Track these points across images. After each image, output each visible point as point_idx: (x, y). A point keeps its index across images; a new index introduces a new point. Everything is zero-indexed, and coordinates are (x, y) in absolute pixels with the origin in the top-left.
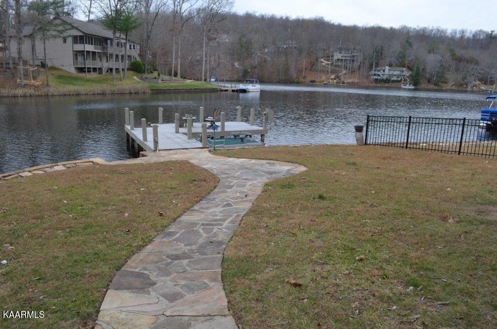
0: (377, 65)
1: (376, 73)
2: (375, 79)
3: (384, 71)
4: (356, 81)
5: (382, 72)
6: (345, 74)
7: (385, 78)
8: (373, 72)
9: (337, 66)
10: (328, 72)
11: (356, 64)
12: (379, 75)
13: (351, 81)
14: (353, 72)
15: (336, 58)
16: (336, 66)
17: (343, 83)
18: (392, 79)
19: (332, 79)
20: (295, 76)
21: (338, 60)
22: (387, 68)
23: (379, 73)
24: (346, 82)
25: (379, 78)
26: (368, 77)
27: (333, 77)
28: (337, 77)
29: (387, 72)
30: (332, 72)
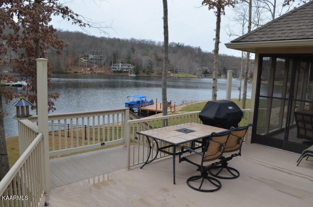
0: (115, 62)
1: (114, 67)
2: (114, 71)
3: (119, 66)
4: (103, 72)
5: (117, 66)
6: (96, 68)
7: (119, 70)
8: (112, 67)
9: (92, 63)
10: (85, 66)
11: (103, 62)
12: (116, 69)
13: (99, 72)
14: (101, 66)
15: (90, 57)
16: (90, 63)
17: (95, 73)
18: (124, 71)
19: (88, 71)
20: (64, 69)
21: (92, 59)
22: (120, 64)
23: (116, 67)
24: (96, 72)
25: (116, 70)
26: (109, 69)
27: (88, 69)
28: (91, 70)
29: (120, 67)
30: (88, 66)
